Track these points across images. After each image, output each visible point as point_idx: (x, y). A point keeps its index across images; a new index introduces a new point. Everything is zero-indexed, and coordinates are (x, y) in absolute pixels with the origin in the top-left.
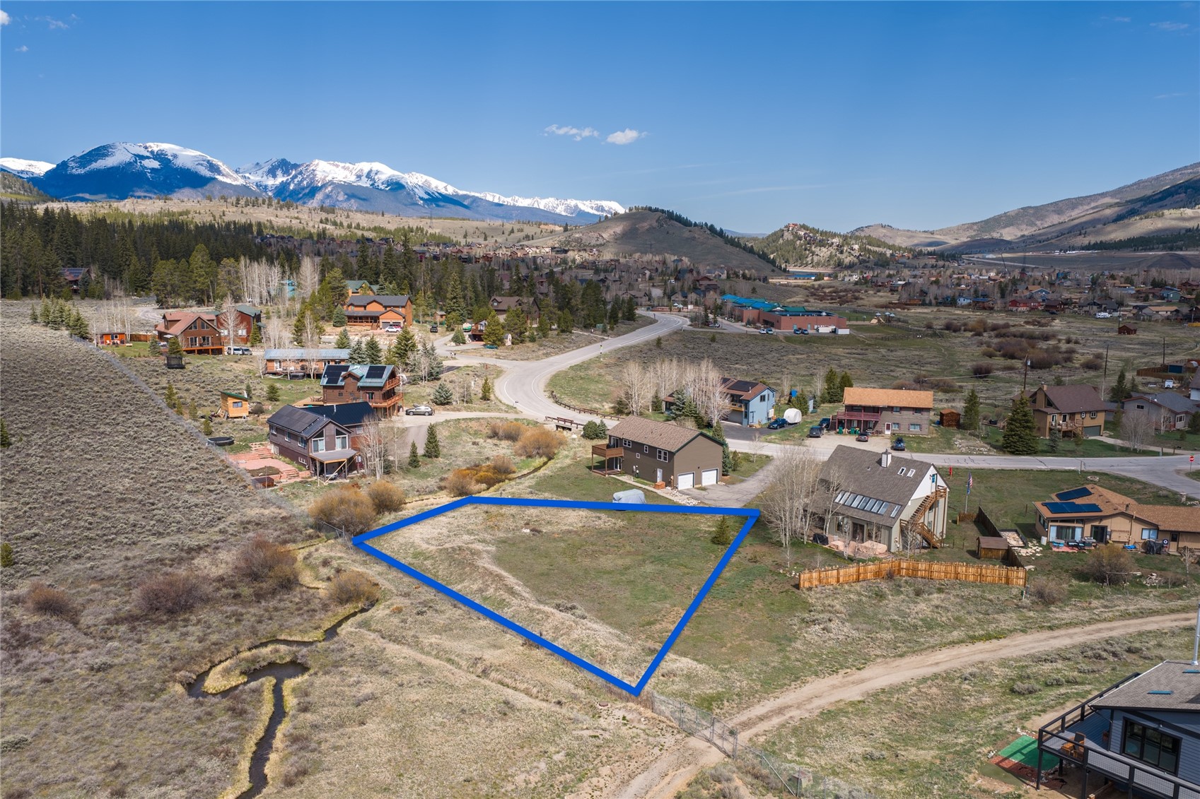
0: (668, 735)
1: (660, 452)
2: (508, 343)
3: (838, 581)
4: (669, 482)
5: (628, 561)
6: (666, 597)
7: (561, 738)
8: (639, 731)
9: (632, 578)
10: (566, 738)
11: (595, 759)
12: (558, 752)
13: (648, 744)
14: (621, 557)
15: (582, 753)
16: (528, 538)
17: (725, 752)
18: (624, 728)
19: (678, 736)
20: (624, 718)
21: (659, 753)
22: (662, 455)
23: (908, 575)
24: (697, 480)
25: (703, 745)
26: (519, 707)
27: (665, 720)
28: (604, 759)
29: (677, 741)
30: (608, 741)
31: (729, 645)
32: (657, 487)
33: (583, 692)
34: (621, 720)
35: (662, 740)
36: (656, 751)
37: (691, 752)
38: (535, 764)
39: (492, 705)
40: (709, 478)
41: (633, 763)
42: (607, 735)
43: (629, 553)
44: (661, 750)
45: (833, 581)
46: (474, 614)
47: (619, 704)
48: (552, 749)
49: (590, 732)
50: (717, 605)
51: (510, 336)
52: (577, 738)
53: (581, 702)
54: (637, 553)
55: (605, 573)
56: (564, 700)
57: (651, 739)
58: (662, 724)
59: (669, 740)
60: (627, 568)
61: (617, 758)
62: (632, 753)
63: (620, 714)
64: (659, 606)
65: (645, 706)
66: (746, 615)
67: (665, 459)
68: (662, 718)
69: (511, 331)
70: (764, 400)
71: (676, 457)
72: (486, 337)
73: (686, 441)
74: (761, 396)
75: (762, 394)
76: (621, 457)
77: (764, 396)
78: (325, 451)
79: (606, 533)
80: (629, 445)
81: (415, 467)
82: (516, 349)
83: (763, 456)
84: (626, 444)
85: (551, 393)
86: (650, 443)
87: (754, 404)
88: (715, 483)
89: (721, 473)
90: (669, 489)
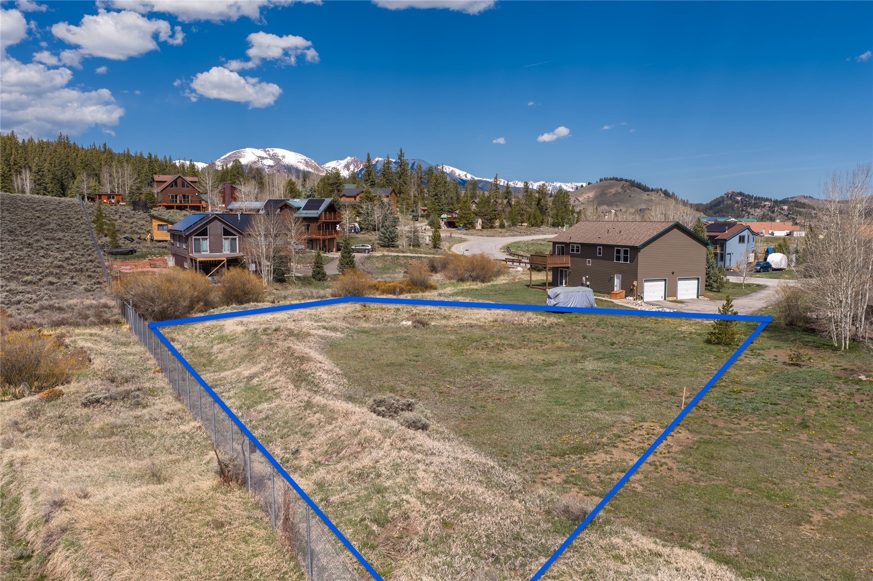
1: (618, 252)
2: (479, 227)
4: (631, 290)
5: (554, 357)
9: (556, 376)
14: (544, 352)
22: (622, 255)
24: (671, 291)
32: (616, 295)
40: (688, 290)
43: (560, 349)
51: (480, 221)
54: (573, 348)
55: (506, 368)
60: (549, 364)
67: (626, 259)
69: (481, 217)
70: (743, 241)
71: (641, 255)
72: (458, 220)
73: (655, 233)
74: (740, 237)
75: (741, 234)
76: (568, 268)
77: (744, 237)
78: (208, 253)
79: (528, 329)
80: (578, 251)
81: (320, 280)
82: (485, 231)
83: (753, 284)
84: (573, 250)
85: (507, 249)
86: (605, 242)
87: (733, 245)
88: (695, 297)
89: (704, 283)
90: (631, 298)
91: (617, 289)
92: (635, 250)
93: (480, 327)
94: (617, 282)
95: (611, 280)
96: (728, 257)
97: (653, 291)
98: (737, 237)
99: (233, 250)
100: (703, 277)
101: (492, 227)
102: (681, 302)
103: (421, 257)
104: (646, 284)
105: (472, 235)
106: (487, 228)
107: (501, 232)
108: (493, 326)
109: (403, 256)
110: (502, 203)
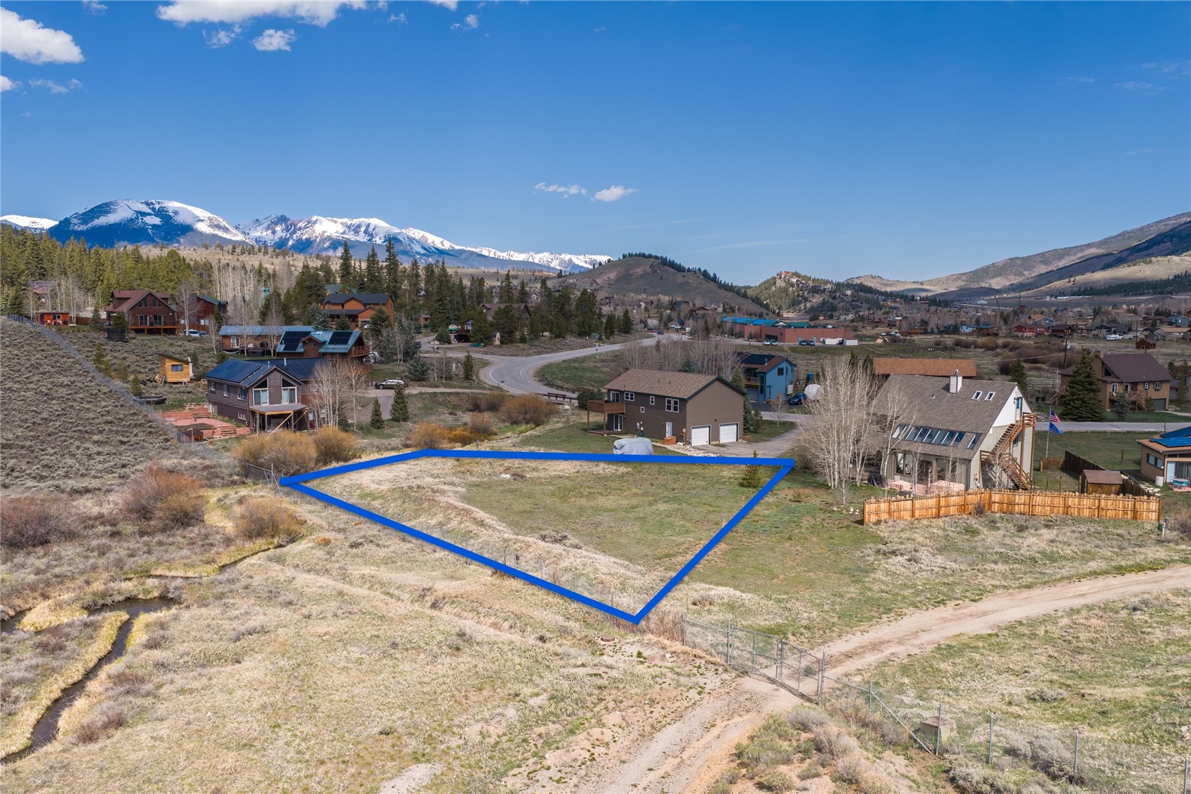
0: (709, 674)
1: (669, 402)
2: (497, 342)
3: (913, 516)
4: (681, 437)
5: (634, 501)
6: (687, 532)
7: (541, 677)
8: (664, 670)
9: (641, 515)
10: (548, 676)
11: (595, 705)
12: (537, 695)
13: (679, 685)
14: (626, 497)
15: (575, 696)
16: (508, 481)
17: (802, 696)
18: (641, 667)
19: (725, 676)
20: (639, 655)
21: (698, 697)
22: (672, 405)
23: (1001, 511)
24: (714, 436)
25: (766, 687)
26: (479, 639)
27: (703, 654)
28: (611, 705)
29: (723, 682)
30: (615, 680)
31: (782, 577)
32: (668, 442)
33: (577, 624)
34: (634, 658)
35: (701, 681)
36: (693, 694)
37: (748, 696)
38: (499, 710)
39: (439, 638)
40: (728, 434)
41: (657, 709)
42: (614, 673)
43: (636, 495)
44: (700, 693)
45: (907, 515)
46: (429, 547)
47: (631, 638)
48: (527, 691)
49: (589, 670)
50: (757, 539)
51: (498, 335)
52: (567, 677)
53: (575, 636)
54: (646, 494)
55: (605, 511)
56: (548, 635)
57: (683, 680)
58: (698, 662)
59: (712, 680)
60: (634, 507)
61: (631, 703)
62: (654, 696)
63: (634, 650)
64: (679, 539)
65: (672, 638)
66: (799, 548)
67: (676, 409)
68: (698, 652)
69: (499, 330)
70: (782, 374)
71: (689, 405)
72: (473, 335)
73: (701, 387)
74: (779, 369)
75: (781, 366)
76: (623, 414)
77: (782, 369)
78: (268, 404)
79: (605, 478)
80: (632, 398)
81: (379, 428)
82: (506, 348)
83: (787, 422)
84: (627, 398)
85: (544, 375)
86: (657, 393)
88: (735, 440)
89: (742, 427)
90: (681, 444)
91: (668, 435)
92: (684, 401)
93: (568, 478)
94: (669, 427)
95: (664, 427)
96: (768, 389)
97: (700, 437)
98: (776, 371)
99: (292, 401)
100: (741, 422)
101: (512, 342)
102: (723, 446)
104: (693, 430)
106: (506, 343)
108: (577, 477)
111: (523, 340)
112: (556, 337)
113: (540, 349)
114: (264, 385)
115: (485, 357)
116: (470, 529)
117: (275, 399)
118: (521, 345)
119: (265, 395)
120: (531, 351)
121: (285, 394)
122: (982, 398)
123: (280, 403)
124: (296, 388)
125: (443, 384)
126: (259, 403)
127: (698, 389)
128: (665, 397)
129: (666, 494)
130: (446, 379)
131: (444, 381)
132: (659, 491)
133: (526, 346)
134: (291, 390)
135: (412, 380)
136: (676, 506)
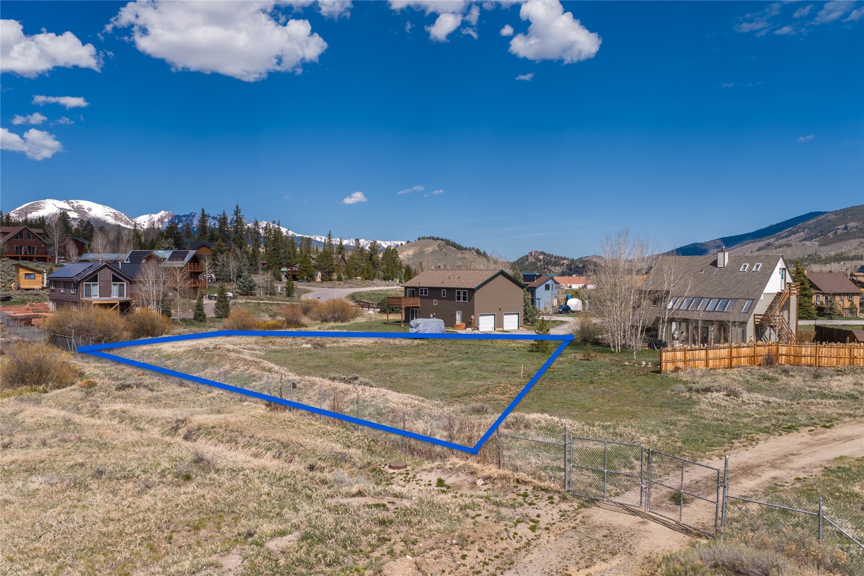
0: (541, 504)
1: (459, 293)
2: (319, 280)
3: (707, 365)
4: (469, 322)
5: (430, 360)
6: (485, 378)
7: (296, 510)
8: (477, 500)
9: (437, 368)
11: (374, 548)
12: (282, 534)
13: (500, 518)
14: (422, 358)
15: (343, 534)
16: (309, 349)
17: (686, 530)
18: (443, 496)
19: (564, 506)
20: (440, 482)
21: (531, 535)
22: (462, 295)
23: (788, 362)
24: (499, 323)
25: (626, 520)
27: (529, 479)
28: (399, 547)
29: (563, 514)
30: (406, 512)
31: (597, 410)
32: (458, 327)
34: (434, 486)
35: (532, 512)
36: (523, 529)
37: (606, 532)
40: (511, 323)
41: (472, 552)
42: (406, 503)
43: (431, 356)
44: (533, 529)
45: (701, 365)
47: (427, 465)
49: (369, 500)
51: (320, 274)
52: (334, 510)
53: (354, 464)
54: (440, 356)
55: (401, 366)
57: (504, 511)
58: (523, 489)
59: (547, 512)
60: (428, 363)
61: (431, 542)
62: (466, 533)
63: (434, 477)
65: (484, 460)
66: (604, 389)
67: (465, 299)
68: (522, 475)
69: (320, 270)
70: (549, 289)
71: (477, 295)
72: (299, 273)
73: (486, 279)
74: (546, 285)
75: (547, 283)
76: (418, 307)
77: (549, 285)
78: (98, 297)
79: (402, 347)
80: (426, 293)
81: (201, 321)
82: (325, 283)
83: (557, 321)
84: (422, 293)
85: (353, 297)
86: (448, 286)
87: (540, 292)
88: (517, 328)
89: (523, 318)
90: (470, 329)
91: (458, 322)
92: (472, 291)
93: (365, 347)
94: (458, 317)
95: (454, 316)
96: (537, 301)
97: (486, 324)
98: (543, 286)
99: (121, 294)
100: (522, 313)
101: (331, 280)
102: (506, 332)
103: (280, 304)
104: (480, 318)
105: (314, 286)
106: (326, 281)
107: (340, 284)
108: (375, 346)
109: (264, 303)
110: (338, 257)
111: (340, 279)
112: (366, 279)
113: (353, 285)
114: (95, 279)
115: (308, 288)
116: (254, 373)
117: (105, 292)
118: (339, 282)
119: (95, 290)
120: (345, 286)
121: (115, 289)
122: (750, 270)
123: (110, 296)
124: (125, 284)
125: (267, 298)
126: (90, 296)
127: (484, 280)
128: (454, 289)
129: (459, 355)
130: (270, 294)
131: (268, 296)
132: (452, 354)
133: (341, 283)
134: (120, 285)
135: (241, 295)
136: (471, 362)
